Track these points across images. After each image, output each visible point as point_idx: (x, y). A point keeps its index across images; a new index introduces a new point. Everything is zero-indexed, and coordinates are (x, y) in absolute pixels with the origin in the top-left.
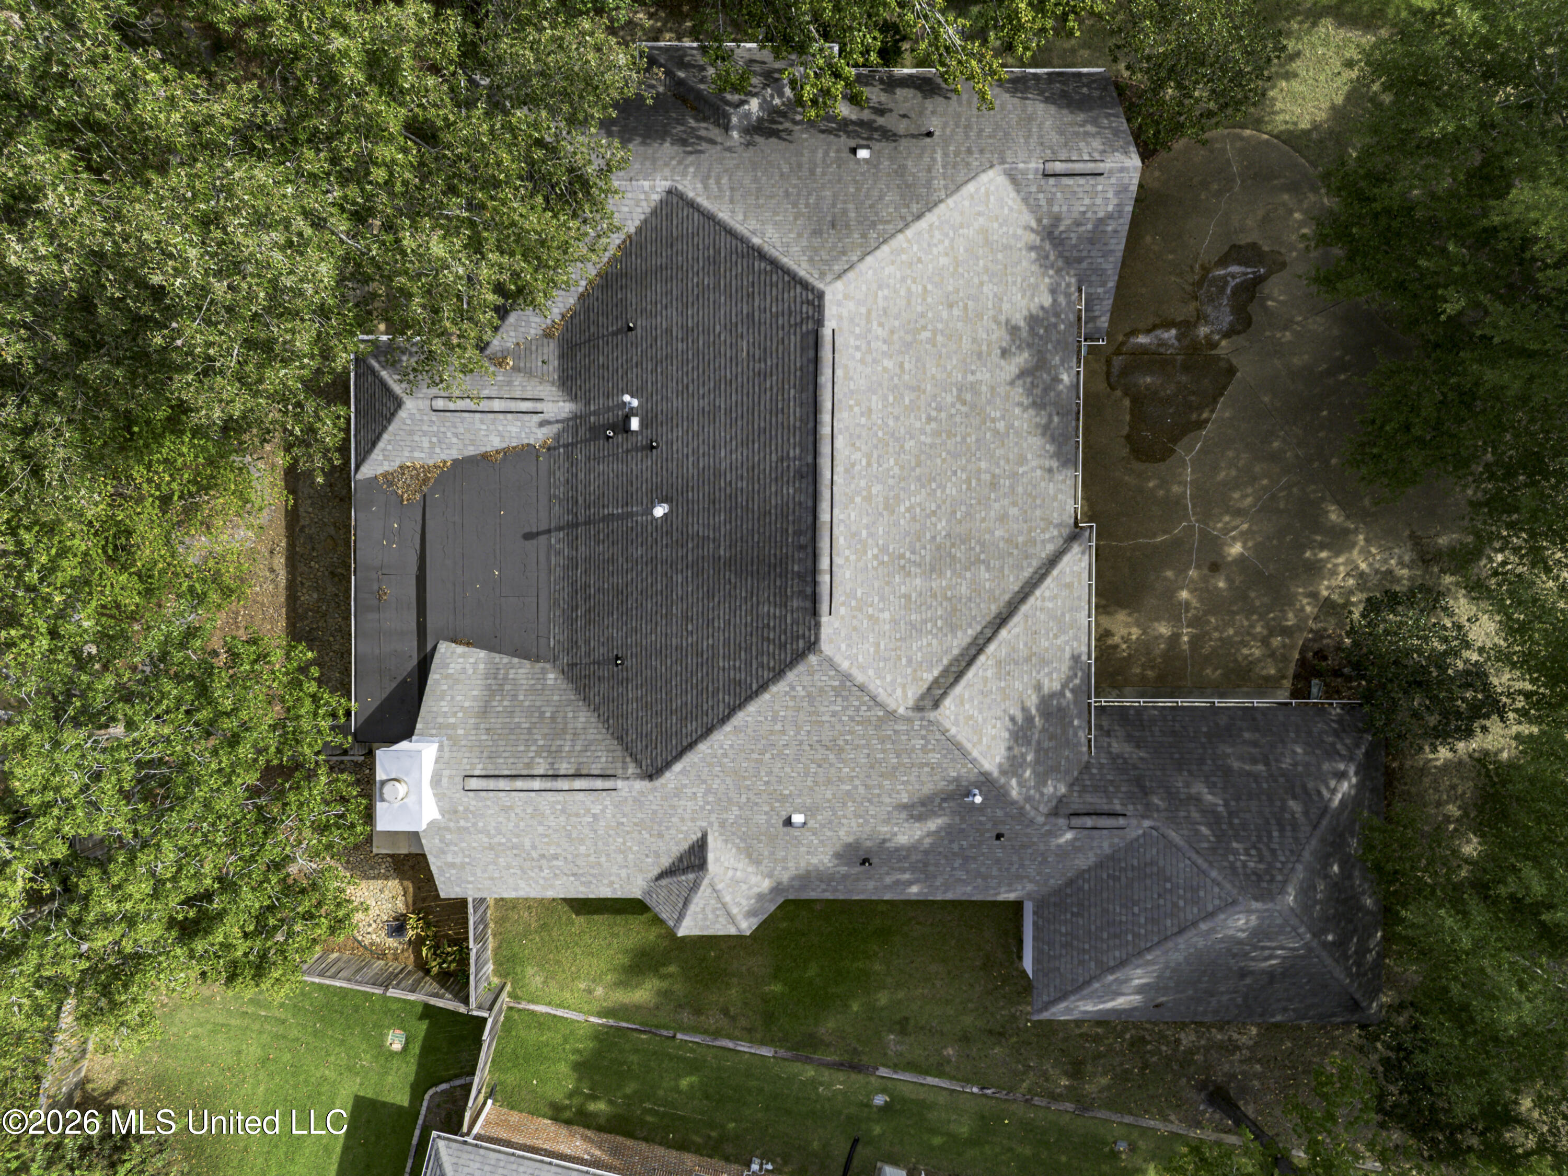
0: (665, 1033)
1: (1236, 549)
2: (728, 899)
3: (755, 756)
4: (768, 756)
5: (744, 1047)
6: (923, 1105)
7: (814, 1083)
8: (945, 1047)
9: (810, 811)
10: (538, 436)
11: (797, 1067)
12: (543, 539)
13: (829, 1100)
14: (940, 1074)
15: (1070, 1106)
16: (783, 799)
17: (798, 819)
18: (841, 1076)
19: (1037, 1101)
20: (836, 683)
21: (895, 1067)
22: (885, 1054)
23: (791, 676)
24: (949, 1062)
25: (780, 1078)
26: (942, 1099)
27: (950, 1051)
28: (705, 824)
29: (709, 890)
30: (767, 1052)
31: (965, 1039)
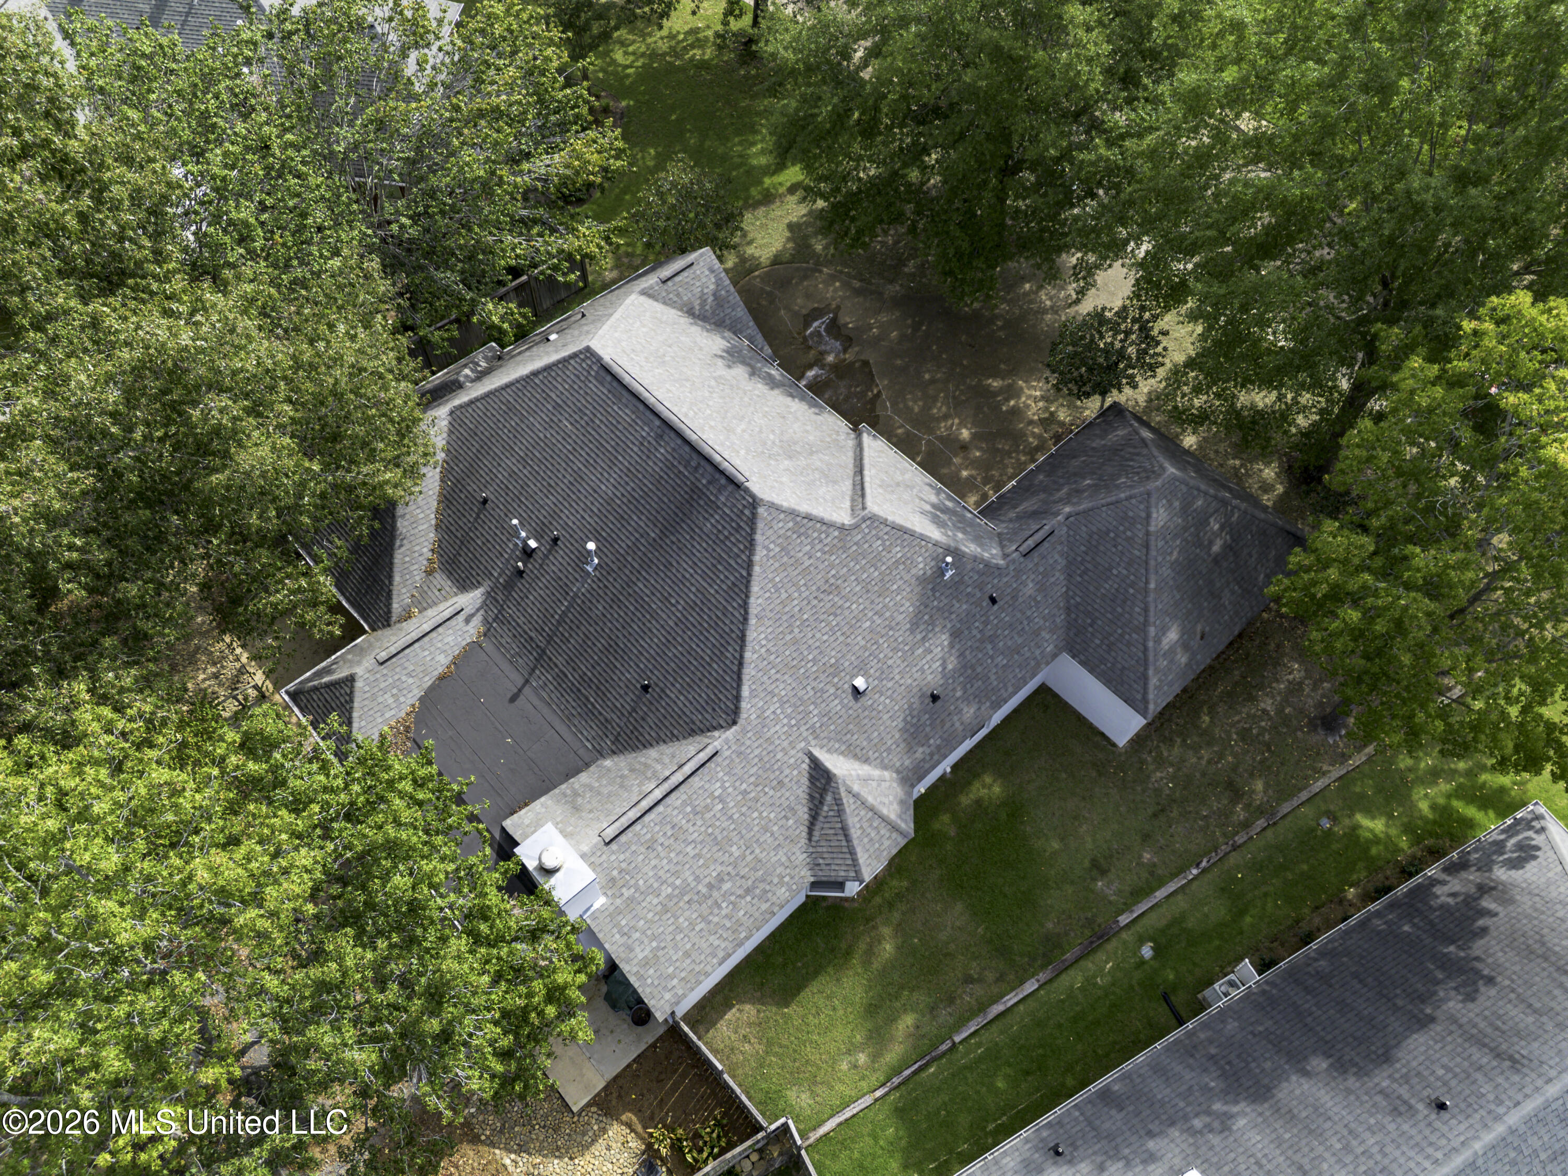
0: (944, 1047)
1: (965, 434)
2: (870, 800)
3: (788, 637)
4: (796, 630)
5: (1011, 999)
6: (1176, 921)
7: (1089, 981)
8: (1140, 857)
9: (861, 669)
10: (471, 631)
11: (1065, 980)
12: (527, 690)
13: (1113, 984)
14: (1161, 883)
15: (1261, 823)
16: (836, 670)
17: (860, 683)
18: (1101, 956)
19: (1240, 839)
20: (791, 524)
21: (1127, 908)
22: (1110, 902)
23: (759, 537)
24: (1155, 865)
25: (1062, 1001)
26: (1182, 902)
27: (1147, 856)
28: (803, 744)
29: (852, 801)
30: (1030, 986)
31: (1146, 837)
